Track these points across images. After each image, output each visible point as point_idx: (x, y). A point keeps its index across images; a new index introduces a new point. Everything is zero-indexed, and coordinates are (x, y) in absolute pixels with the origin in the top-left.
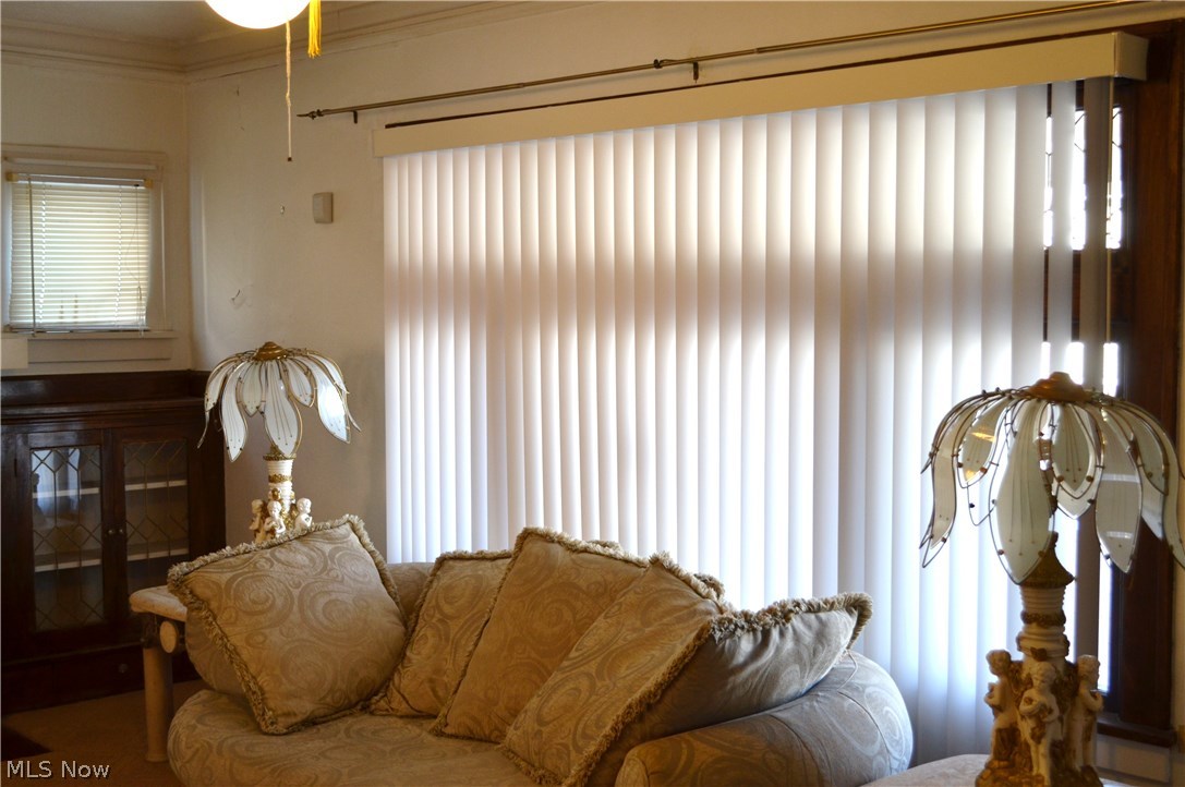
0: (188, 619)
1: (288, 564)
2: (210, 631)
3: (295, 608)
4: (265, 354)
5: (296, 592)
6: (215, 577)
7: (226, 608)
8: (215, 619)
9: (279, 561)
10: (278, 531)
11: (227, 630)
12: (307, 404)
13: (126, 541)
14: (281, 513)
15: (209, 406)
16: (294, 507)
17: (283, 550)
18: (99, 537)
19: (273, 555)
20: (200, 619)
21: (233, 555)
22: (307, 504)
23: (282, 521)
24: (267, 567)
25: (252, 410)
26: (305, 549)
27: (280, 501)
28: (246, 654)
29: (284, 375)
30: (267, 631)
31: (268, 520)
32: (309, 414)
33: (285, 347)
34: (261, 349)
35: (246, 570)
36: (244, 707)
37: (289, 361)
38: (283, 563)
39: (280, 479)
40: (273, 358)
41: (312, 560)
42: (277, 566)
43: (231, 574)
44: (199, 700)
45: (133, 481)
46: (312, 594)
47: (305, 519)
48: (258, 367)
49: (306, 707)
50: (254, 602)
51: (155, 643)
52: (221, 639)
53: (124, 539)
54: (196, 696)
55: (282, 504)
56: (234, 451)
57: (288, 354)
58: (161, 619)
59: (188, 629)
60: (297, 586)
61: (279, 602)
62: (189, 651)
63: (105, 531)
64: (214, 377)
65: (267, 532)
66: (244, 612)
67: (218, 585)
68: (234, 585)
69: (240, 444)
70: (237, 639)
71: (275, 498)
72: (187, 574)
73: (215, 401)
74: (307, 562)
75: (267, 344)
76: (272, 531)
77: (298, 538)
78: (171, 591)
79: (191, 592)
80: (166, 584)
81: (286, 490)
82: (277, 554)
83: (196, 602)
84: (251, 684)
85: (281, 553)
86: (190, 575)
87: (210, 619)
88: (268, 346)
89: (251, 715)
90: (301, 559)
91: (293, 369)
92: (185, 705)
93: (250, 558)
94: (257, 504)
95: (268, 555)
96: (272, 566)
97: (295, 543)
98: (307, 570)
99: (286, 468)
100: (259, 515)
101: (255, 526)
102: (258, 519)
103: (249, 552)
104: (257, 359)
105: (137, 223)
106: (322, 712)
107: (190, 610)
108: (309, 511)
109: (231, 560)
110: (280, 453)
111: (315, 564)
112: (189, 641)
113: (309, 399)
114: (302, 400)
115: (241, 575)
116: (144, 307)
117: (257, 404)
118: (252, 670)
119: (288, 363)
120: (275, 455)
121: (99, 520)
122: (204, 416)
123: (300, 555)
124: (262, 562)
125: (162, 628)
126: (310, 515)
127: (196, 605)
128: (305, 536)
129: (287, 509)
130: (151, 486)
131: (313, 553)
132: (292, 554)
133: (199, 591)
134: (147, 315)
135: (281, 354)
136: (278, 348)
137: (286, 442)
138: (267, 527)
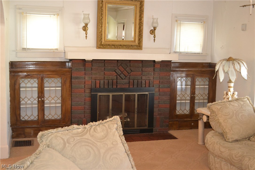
0: (210, 115)
1: (233, 106)
2: (215, 118)
3: (234, 115)
4: (229, 59)
5: (235, 112)
6: (217, 107)
7: (219, 114)
8: (217, 116)
9: (231, 105)
10: (230, 98)
11: (219, 118)
12: (238, 71)
13: (195, 98)
14: (230, 95)
15: (216, 70)
16: (233, 93)
17: (232, 102)
18: (190, 96)
19: (230, 103)
20: (213, 115)
21: (221, 103)
22: (236, 93)
23: (230, 96)
24: (229, 106)
25: (226, 72)
26: (237, 103)
27: (230, 92)
28: (223, 124)
29: (233, 64)
30: (228, 120)
31: (227, 96)
32: (239, 73)
33: (234, 58)
34: (229, 58)
35: (224, 106)
36: (222, 135)
37: (235, 61)
38: (232, 105)
39: (231, 87)
40: (231, 60)
41: (239, 105)
42: (231, 106)
43: (221, 107)
44: (212, 132)
45: (197, 85)
46: (238, 113)
47: (236, 96)
48: (228, 62)
49: (236, 137)
50: (225, 113)
51: (201, 119)
52: (218, 120)
53: (194, 97)
54: (211, 131)
55: (231, 93)
56: (221, 80)
57: (234, 60)
58: (203, 115)
59: (210, 117)
60: (235, 111)
61: (231, 114)
62: (210, 122)
63: (191, 95)
64: (218, 64)
65: (227, 98)
66: (223, 115)
67: (218, 108)
68: (221, 109)
69: (223, 79)
70: (221, 121)
71: (229, 91)
72: (211, 105)
73: (218, 69)
74: (237, 105)
75: (230, 57)
76: (228, 98)
77: (235, 100)
78: (208, 109)
79: (212, 110)
80: (207, 107)
81: (232, 90)
82: (231, 103)
83: (212, 112)
84: (224, 131)
85: (232, 103)
86: (212, 106)
87: (216, 116)
88: (230, 58)
89: (224, 137)
90: (236, 105)
91: (236, 63)
92: (209, 133)
93: (225, 103)
94: (225, 92)
95: (229, 103)
96: (230, 106)
97: (235, 101)
98: (237, 107)
99: (232, 85)
100: (225, 94)
101: (224, 97)
102: (225, 95)
103: (225, 102)
104: (227, 60)
105: (201, 31)
106: (239, 139)
107: (211, 113)
108: (237, 94)
109: (220, 103)
110: (231, 81)
111: (239, 106)
112: (210, 120)
113: (239, 70)
114: (237, 70)
115: (223, 107)
116: (202, 49)
117: (227, 70)
118: (224, 128)
119: (235, 62)
120: (230, 81)
121: (190, 93)
122: (215, 72)
123: (236, 104)
124: (228, 104)
125: (203, 116)
126: (237, 95)
127: (213, 112)
128: (237, 100)
129: (232, 94)
130: (201, 86)
131: (239, 104)
132: (234, 104)
133: (214, 109)
134: (202, 50)
135: (233, 60)
136: (232, 58)
137: (233, 79)
138: (227, 97)
